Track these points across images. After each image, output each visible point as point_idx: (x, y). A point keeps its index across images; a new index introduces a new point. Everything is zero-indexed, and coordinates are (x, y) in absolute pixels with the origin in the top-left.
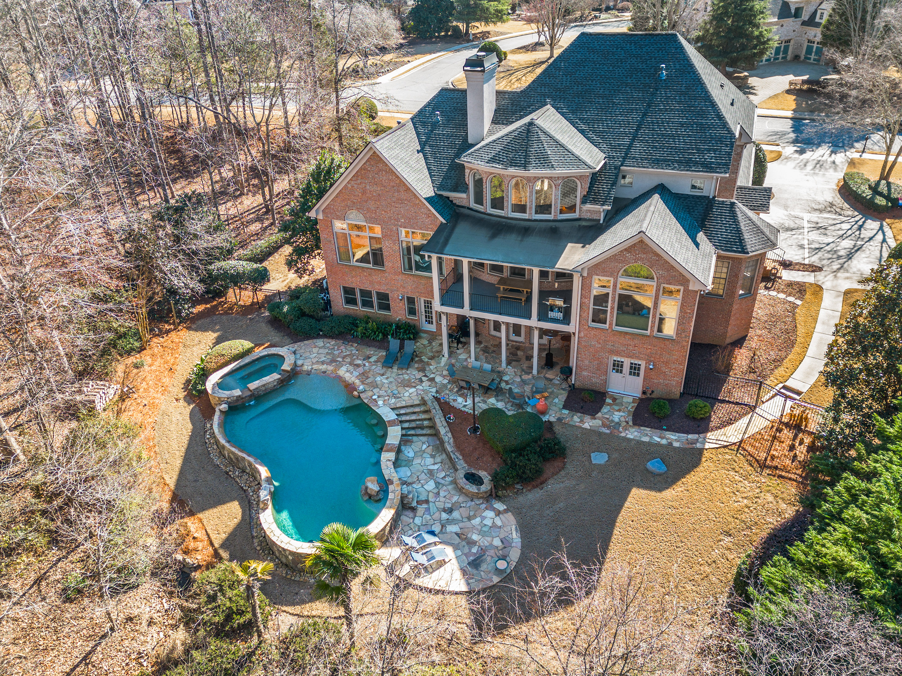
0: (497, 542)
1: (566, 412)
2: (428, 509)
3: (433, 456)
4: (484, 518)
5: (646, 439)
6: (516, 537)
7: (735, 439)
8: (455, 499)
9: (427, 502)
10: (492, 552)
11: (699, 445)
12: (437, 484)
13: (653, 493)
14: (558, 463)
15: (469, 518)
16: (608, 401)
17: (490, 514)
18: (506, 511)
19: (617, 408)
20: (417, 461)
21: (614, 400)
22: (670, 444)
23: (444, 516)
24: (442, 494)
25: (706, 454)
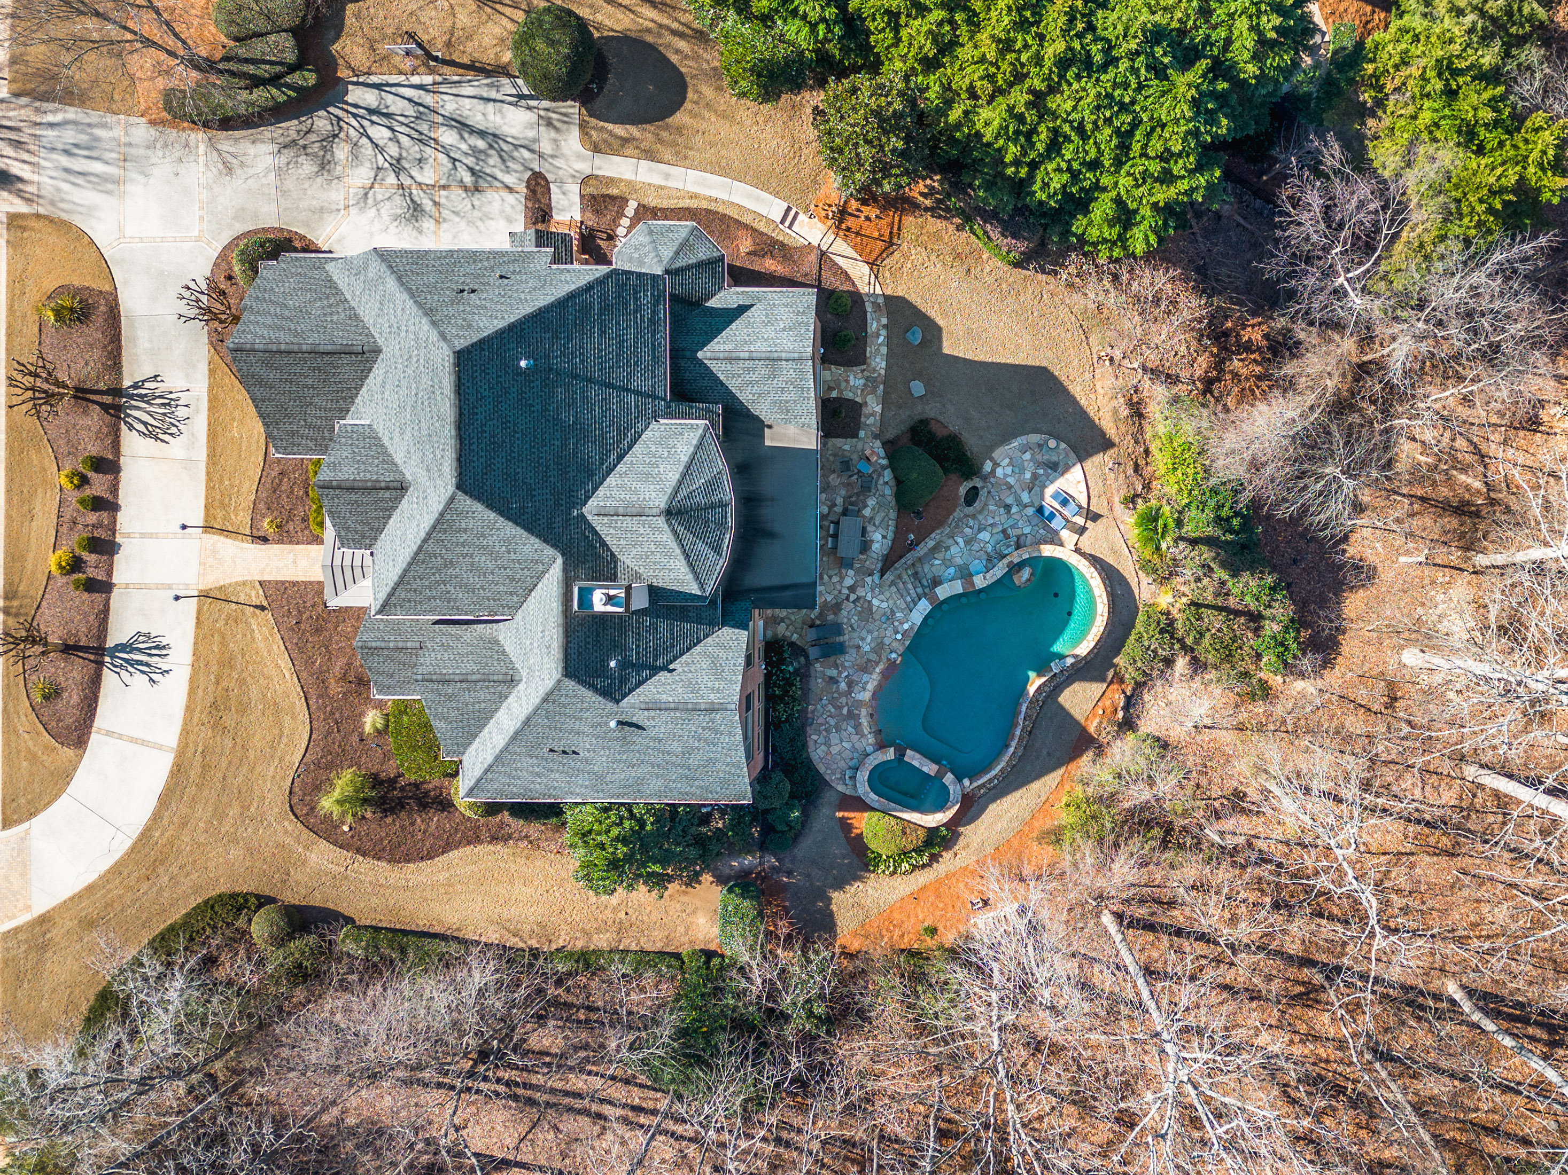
0: (1027, 456)
1: (862, 434)
2: (1012, 527)
3: (948, 549)
4: (1006, 475)
5: (884, 350)
6: (1015, 444)
7: (866, 269)
8: (992, 508)
9: (1004, 531)
10: (1039, 457)
11: (881, 300)
12: (980, 531)
13: (944, 335)
14: (934, 427)
15: (1010, 487)
16: (834, 394)
17: (999, 472)
18: (992, 459)
19: (843, 384)
20: (959, 561)
21: (831, 389)
22: (885, 326)
23: (1014, 510)
24: (991, 521)
25: (889, 292)
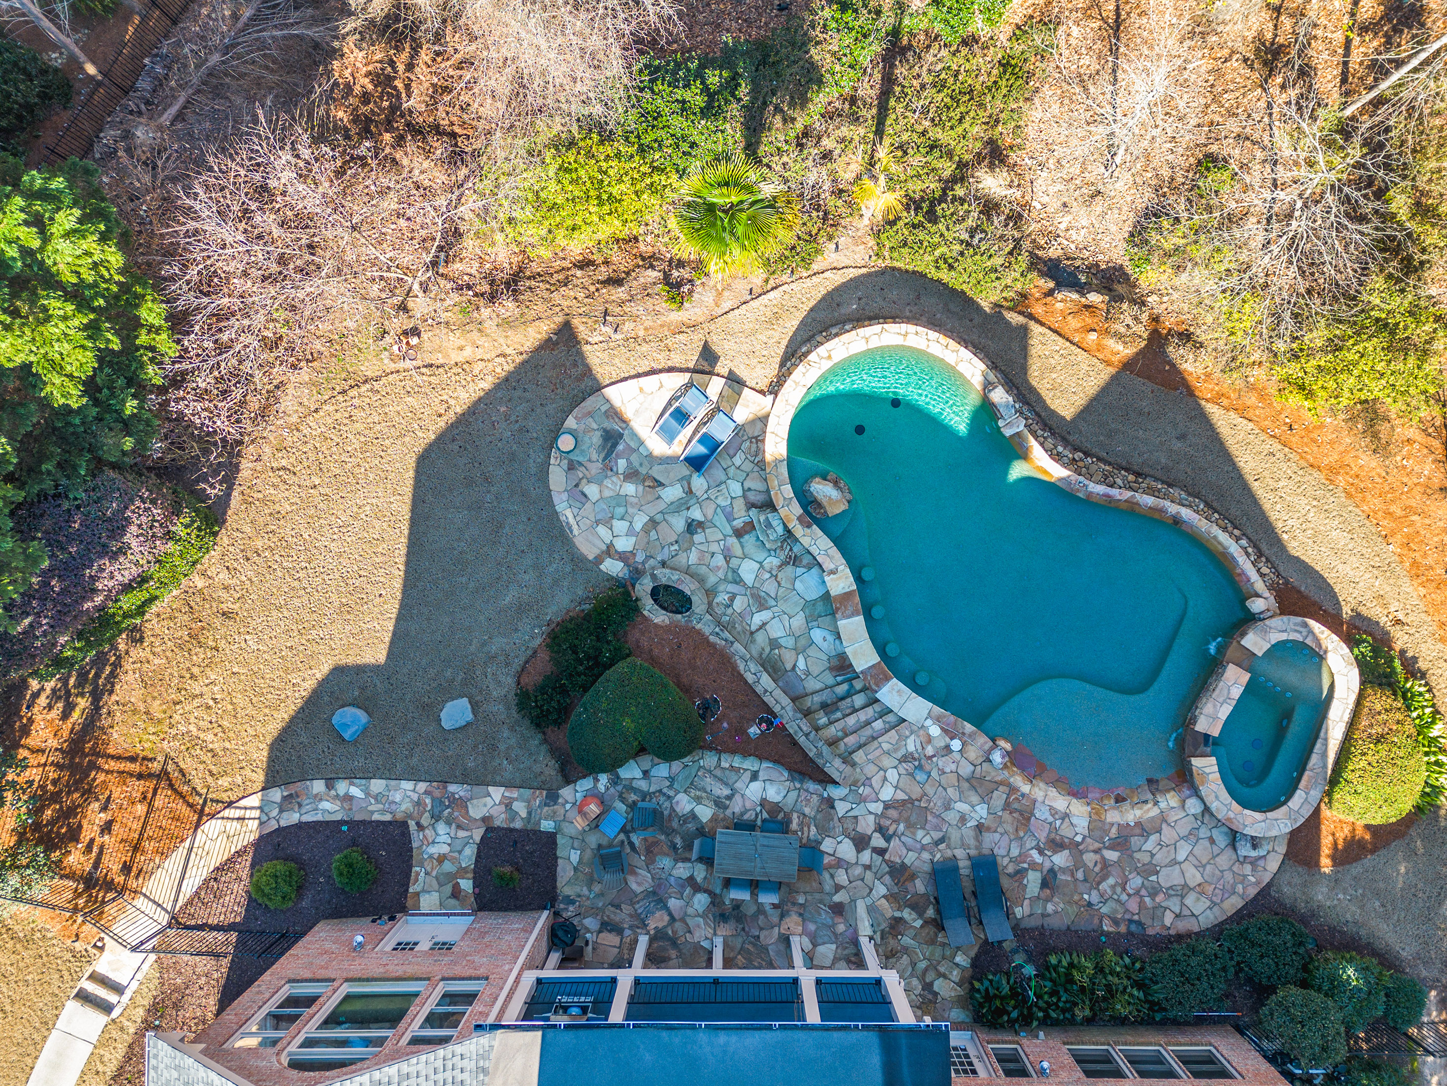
0: (592, 491)
1: (547, 825)
2: (730, 518)
3: (774, 644)
4: (630, 532)
5: (377, 785)
6: (567, 513)
7: (211, 827)
8: (693, 558)
9: (739, 533)
10: (595, 468)
11: (276, 795)
12: (738, 581)
13: (350, 661)
14: (532, 680)
15: (653, 523)
16: (466, 885)
17: (624, 544)
18: (599, 560)
19: (448, 867)
20: (799, 621)
21: (456, 893)
22: (330, 786)
23: (696, 514)
24: (719, 560)
25: (259, 777)
